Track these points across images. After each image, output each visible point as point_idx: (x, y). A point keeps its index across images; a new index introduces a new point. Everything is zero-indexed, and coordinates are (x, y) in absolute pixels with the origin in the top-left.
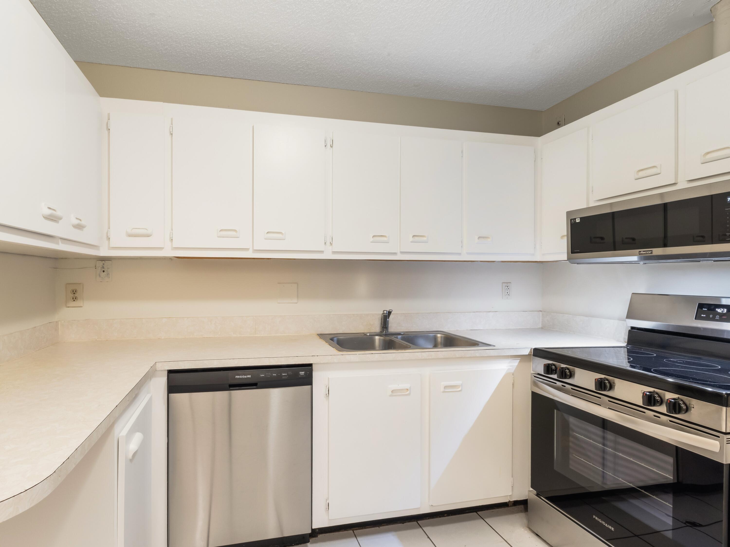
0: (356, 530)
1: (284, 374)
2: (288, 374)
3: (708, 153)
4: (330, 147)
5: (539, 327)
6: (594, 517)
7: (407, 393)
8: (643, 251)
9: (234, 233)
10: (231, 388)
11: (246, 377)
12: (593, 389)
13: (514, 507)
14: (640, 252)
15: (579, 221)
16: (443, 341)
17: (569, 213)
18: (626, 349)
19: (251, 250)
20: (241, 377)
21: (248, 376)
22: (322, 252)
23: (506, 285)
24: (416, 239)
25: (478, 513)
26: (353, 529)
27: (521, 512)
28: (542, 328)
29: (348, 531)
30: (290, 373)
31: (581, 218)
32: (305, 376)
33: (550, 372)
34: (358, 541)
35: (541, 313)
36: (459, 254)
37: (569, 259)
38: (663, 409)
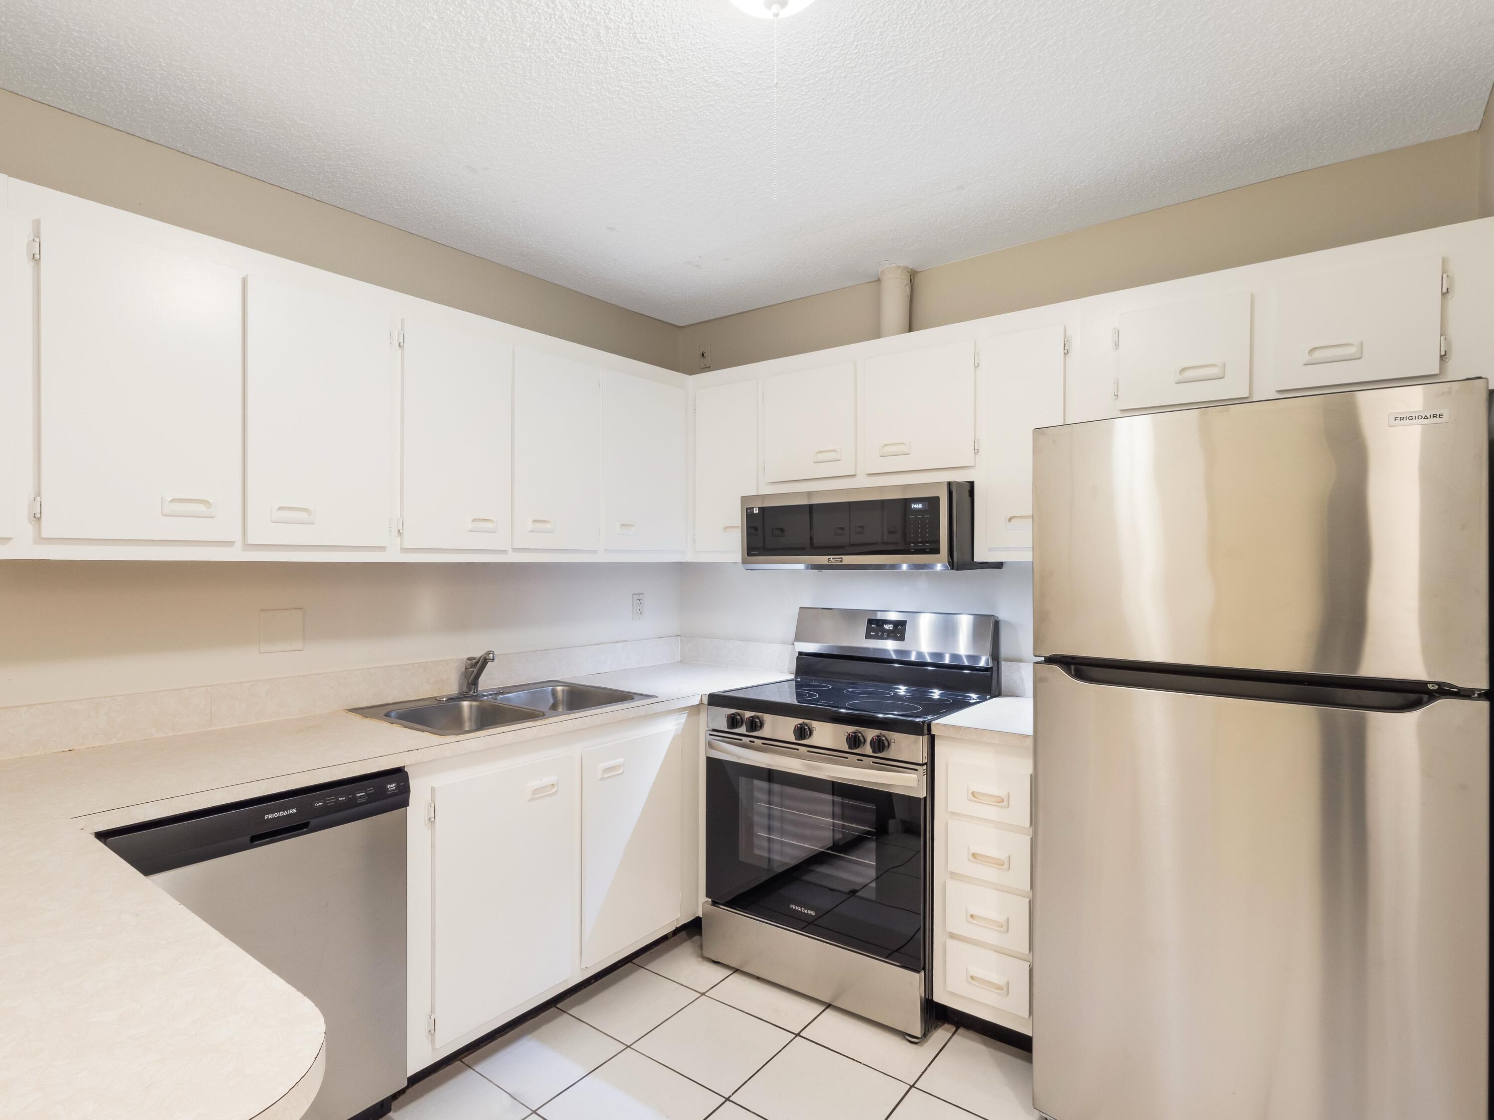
0: (466, 1056)
1: (361, 794)
2: (366, 793)
3: (886, 445)
4: (397, 347)
5: (677, 660)
6: (791, 906)
7: (551, 792)
8: (833, 559)
9: (201, 508)
10: (255, 843)
11: (286, 813)
12: (792, 738)
13: (674, 938)
14: (829, 559)
15: (757, 512)
16: (565, 699)
17: (744, 499)
18: (794, 683)
19: (239, 544)
20: (276, 815)
21: (291, 811)
22: (382, 549)
23: (637, 597)
24: (539, 526)
25: (634, 961)
26: (460, 1057)
27: (685, 940)
28: (681, 661)
29: (452, 1064)
30: (370, 790)
31: (759, 508)
32: (397, 791)
33: (735, 726)
34: (476, 1072)
35: (679, 638)
36: (595, 552)
37: (744, 562)
38: (868, 750)
